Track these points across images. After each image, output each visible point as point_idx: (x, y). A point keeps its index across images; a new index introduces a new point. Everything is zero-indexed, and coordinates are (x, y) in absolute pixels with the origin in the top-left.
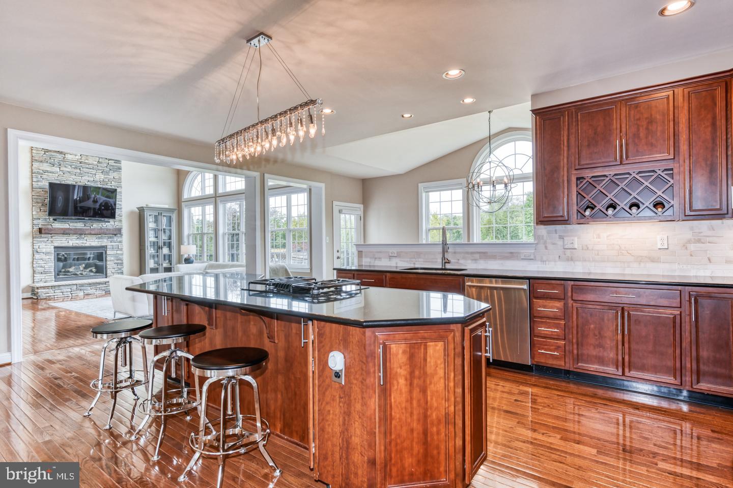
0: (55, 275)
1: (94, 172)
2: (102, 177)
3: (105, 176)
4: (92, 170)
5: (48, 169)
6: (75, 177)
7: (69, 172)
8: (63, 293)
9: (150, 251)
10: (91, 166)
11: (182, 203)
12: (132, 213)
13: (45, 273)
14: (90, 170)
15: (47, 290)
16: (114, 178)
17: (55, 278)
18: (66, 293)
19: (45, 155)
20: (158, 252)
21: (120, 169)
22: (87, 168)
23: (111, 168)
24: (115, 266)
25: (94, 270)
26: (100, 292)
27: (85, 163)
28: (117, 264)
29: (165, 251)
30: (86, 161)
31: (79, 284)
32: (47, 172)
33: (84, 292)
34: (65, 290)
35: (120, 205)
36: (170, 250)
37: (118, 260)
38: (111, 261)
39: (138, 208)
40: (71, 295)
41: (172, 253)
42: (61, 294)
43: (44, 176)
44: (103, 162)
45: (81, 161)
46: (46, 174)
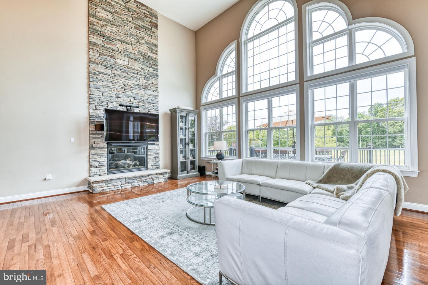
0: (107, 169)
1: (138, 77)
2: (145, 81)
3: (147, 82)
4: (137, 75)
5: (102, 71)
6: (124, 80)
7: (119, 75)
8: (114, 186)
9: (180, 147)
10: (136, 72)
11: (201, 107)
12: (166, 114)
13: (100, 166)
14: (136, 75)
15: (101, 184)
16: (153, 83)
17: (108, 171)
18: (117, 186)
19: (99, 58)
20: (185, 148)
21: (157, 76)
22: (133, 73)
23: (151, 74)
24: (154, 160)
25: (138, 163)
26: (144, 184)
27: (132, 69)
28: (156, 157)
29: (191, 147)
30: (132, 67)
31: (128, 178)
32: (101, 73)
33: (132, 185)
34: (116, 184)
35: (158, 107)
36: (194, 146)
37: (156, 154)
38: (150, 155)
39: (170, 110)
40: (121, 188)
41: (196, 149)
42: (113, 187)
43: (99, 77)
44: (145, 69)
45: (128, 66)
46: (101, 75)
